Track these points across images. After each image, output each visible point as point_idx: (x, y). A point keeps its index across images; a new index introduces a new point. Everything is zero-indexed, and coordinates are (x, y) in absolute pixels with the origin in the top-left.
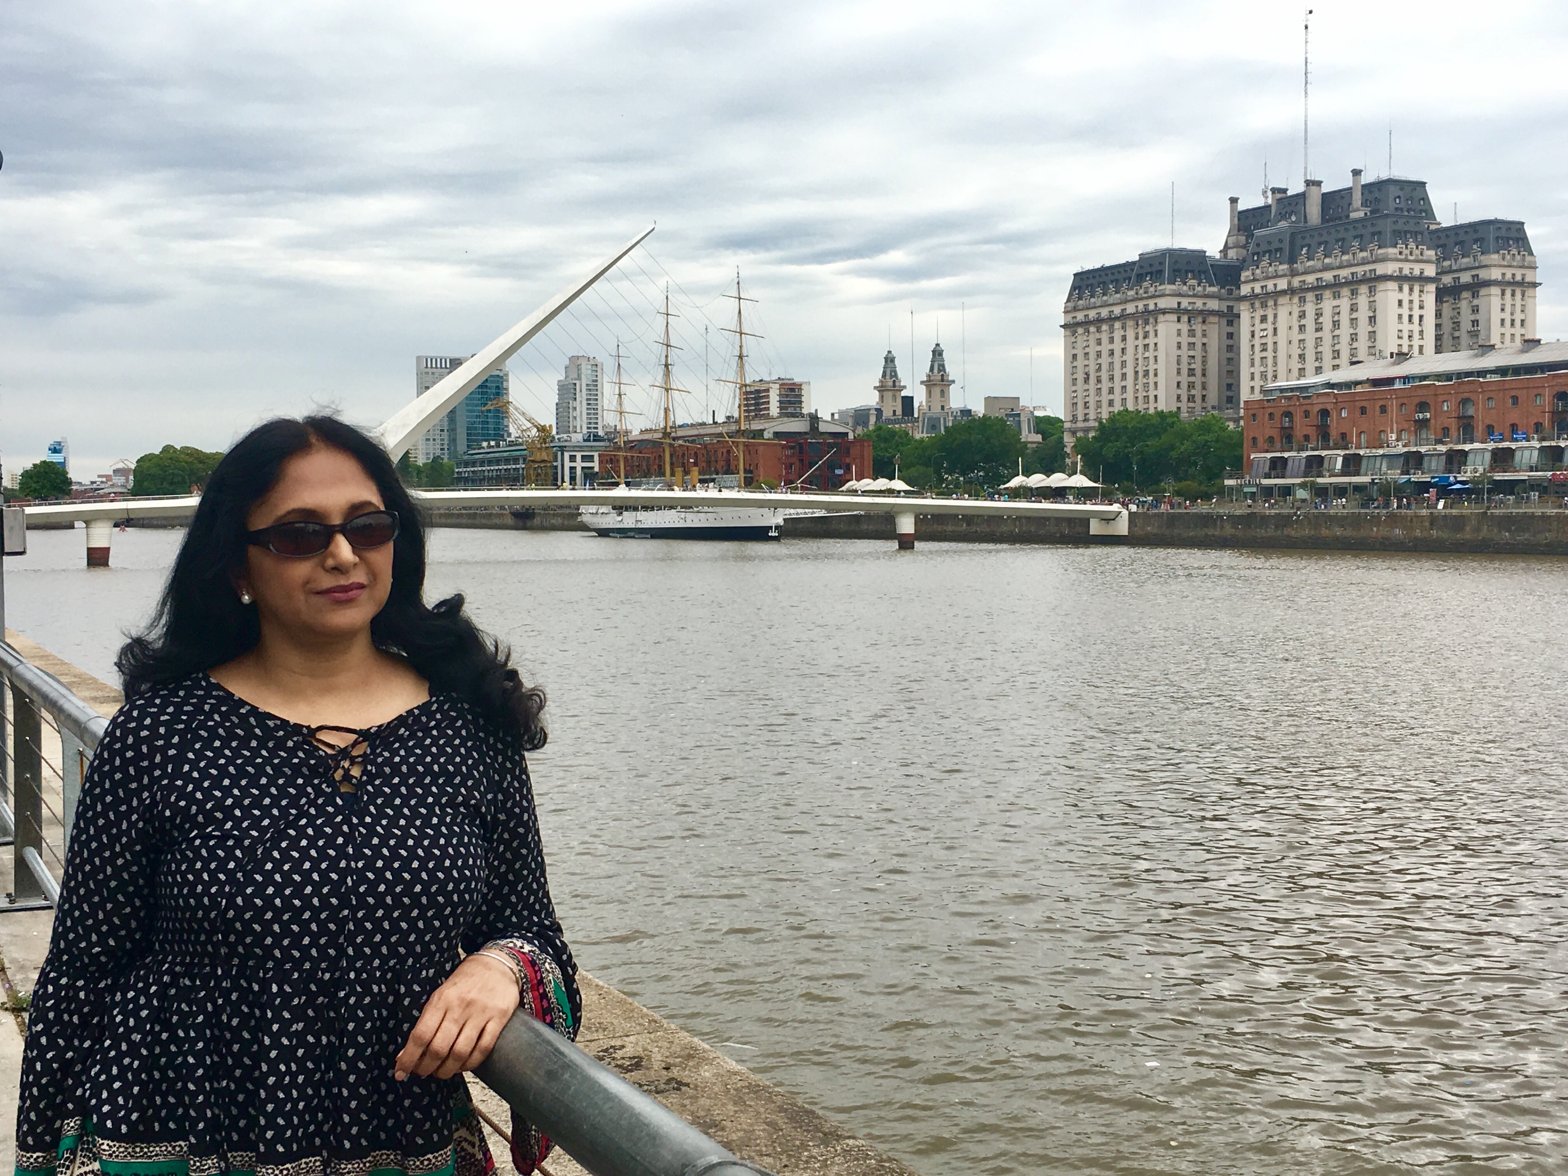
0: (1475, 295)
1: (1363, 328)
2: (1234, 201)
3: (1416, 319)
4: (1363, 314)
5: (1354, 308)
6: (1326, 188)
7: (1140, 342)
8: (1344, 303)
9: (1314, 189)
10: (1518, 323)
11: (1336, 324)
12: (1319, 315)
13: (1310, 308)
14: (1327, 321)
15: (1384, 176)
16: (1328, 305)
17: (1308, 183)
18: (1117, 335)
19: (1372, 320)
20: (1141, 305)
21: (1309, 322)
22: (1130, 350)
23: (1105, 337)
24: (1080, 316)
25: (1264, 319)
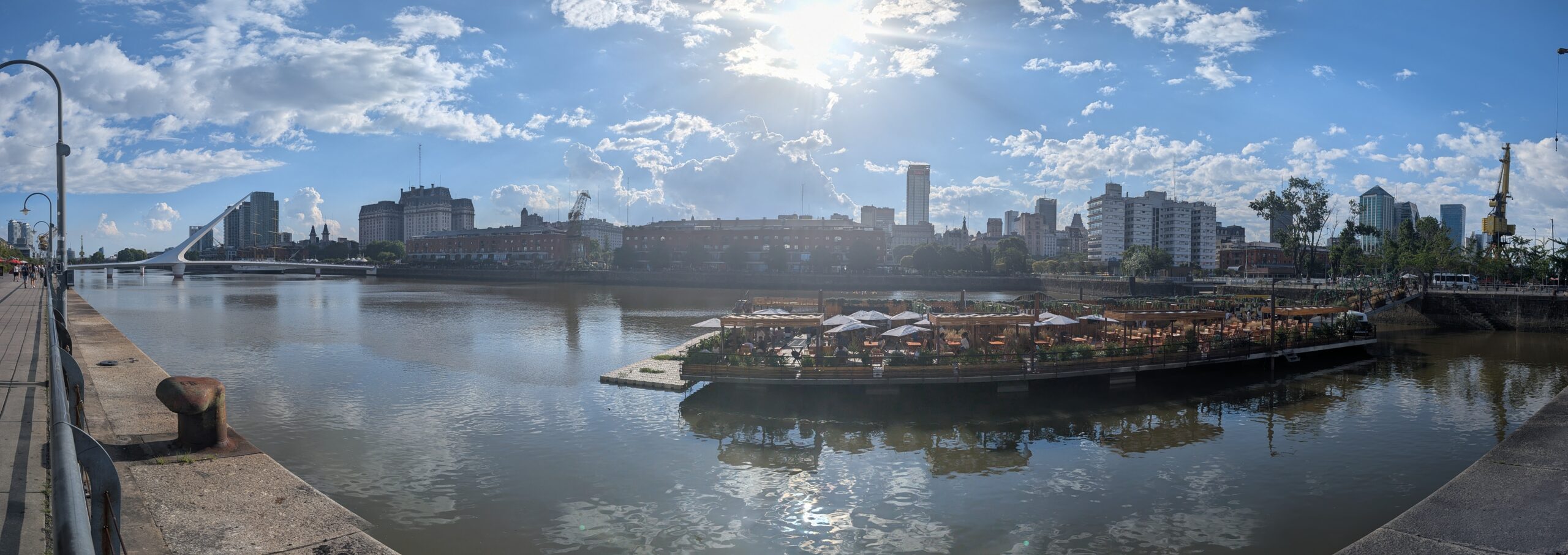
0: (460, 217)
1: (434, 223)
2: (401, 190)
3: (447, 221)
5: (432, 218)
6: (425, 188)
7: (379, 225)
8: (430, 217)
9: (422, 188)
10: (470, 222)
11: (428, 222)
13: (421, 217)
14: (425, 221)
15: (439, 186)
18: (373, 223)
19: (436, 221)
20: (379, 215)
21: (421, 221)
22: (376, 227)
23: (369, 223)
24: (363, 218)
25: (410, 220)
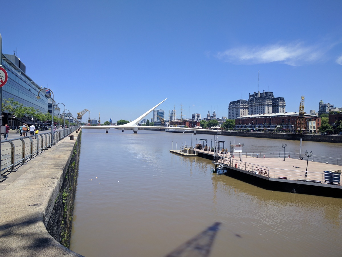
0: (278, 106)
1: (263, 110)
2: (250, 94)
3: (269, 109)
4: (263, 108)
6: (261, 92)
7: (237, 111)
9: (259, 93)
10: (283, 110)
11: (260, 110)
12: (258, 108)
13: (257, 107)
14: (259, 109)
15: (268, 91)
16: (259, 107)
17: (259, 92)
18: (235, 110)
19: (264, 109)
20: (237, 106)
22: (236, 112)
23: (233, 110)
24: (230, 107)
25: (251, 108)
